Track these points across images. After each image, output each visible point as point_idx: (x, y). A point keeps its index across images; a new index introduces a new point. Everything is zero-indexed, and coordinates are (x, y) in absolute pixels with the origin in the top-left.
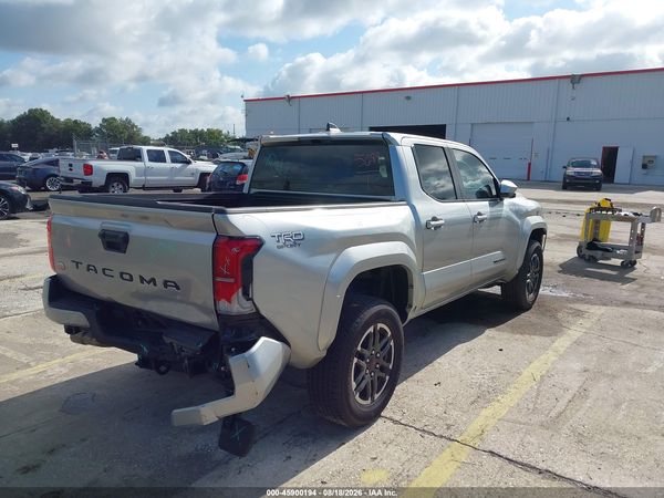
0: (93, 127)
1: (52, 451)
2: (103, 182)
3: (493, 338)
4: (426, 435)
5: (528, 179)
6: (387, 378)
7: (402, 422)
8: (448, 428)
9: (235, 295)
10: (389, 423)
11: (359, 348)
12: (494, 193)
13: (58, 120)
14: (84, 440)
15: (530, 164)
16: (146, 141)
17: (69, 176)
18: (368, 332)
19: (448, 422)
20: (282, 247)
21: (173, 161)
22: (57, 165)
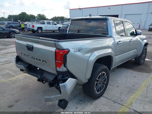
0: (36, 16)
1: (17, 102)
2: (37, 29)
3: (133, 73)
4: (115, 103)
5: (139, 29)
6: (105, 86)
7: (108, 98)
8: (121, 101)
9: (62, 66)
10: (105, 98)
11: (97, 79)
12: (135, 34)
13: (28, 15)
14: (25, 98)
15: (140, 25)
16: (47, 19)
17: (29, 28)
18: (100, 74)
19: (121, 99)
20: (75, 52)
21: (52, 24)
22: (27, 25)
